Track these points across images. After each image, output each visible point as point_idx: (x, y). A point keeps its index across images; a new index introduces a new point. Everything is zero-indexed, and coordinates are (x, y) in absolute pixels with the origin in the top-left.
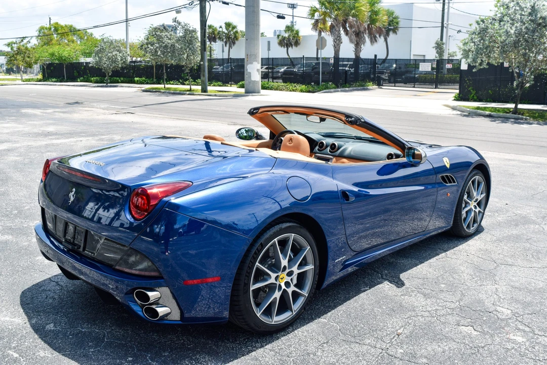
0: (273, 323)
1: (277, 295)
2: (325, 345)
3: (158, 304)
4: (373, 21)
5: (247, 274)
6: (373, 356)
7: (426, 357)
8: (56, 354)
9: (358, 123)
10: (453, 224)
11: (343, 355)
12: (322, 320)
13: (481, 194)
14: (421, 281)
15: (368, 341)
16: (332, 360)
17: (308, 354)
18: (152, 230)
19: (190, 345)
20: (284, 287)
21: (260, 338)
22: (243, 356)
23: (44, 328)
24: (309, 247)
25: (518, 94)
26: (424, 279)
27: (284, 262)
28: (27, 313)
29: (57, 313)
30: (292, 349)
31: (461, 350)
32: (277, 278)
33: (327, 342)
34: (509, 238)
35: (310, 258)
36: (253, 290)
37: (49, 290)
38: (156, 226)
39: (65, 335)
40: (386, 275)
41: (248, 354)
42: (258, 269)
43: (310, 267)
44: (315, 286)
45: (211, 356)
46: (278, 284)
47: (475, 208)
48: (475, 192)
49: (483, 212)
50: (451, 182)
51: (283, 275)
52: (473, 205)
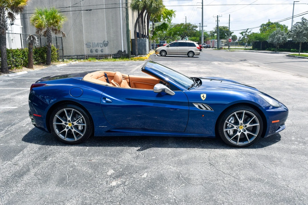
0: (65, 140)
1: (66, 130)
20: (70, 128)
24: (82, 117)
32: (66, 123)
36: (55, 124)
43: (84, 125)
46: (67, 126)
47: (245, 131)
48: (241, 120)
49: (256, 136)
50: (207, 109)
51: (70, 124)
52: (242, 128)
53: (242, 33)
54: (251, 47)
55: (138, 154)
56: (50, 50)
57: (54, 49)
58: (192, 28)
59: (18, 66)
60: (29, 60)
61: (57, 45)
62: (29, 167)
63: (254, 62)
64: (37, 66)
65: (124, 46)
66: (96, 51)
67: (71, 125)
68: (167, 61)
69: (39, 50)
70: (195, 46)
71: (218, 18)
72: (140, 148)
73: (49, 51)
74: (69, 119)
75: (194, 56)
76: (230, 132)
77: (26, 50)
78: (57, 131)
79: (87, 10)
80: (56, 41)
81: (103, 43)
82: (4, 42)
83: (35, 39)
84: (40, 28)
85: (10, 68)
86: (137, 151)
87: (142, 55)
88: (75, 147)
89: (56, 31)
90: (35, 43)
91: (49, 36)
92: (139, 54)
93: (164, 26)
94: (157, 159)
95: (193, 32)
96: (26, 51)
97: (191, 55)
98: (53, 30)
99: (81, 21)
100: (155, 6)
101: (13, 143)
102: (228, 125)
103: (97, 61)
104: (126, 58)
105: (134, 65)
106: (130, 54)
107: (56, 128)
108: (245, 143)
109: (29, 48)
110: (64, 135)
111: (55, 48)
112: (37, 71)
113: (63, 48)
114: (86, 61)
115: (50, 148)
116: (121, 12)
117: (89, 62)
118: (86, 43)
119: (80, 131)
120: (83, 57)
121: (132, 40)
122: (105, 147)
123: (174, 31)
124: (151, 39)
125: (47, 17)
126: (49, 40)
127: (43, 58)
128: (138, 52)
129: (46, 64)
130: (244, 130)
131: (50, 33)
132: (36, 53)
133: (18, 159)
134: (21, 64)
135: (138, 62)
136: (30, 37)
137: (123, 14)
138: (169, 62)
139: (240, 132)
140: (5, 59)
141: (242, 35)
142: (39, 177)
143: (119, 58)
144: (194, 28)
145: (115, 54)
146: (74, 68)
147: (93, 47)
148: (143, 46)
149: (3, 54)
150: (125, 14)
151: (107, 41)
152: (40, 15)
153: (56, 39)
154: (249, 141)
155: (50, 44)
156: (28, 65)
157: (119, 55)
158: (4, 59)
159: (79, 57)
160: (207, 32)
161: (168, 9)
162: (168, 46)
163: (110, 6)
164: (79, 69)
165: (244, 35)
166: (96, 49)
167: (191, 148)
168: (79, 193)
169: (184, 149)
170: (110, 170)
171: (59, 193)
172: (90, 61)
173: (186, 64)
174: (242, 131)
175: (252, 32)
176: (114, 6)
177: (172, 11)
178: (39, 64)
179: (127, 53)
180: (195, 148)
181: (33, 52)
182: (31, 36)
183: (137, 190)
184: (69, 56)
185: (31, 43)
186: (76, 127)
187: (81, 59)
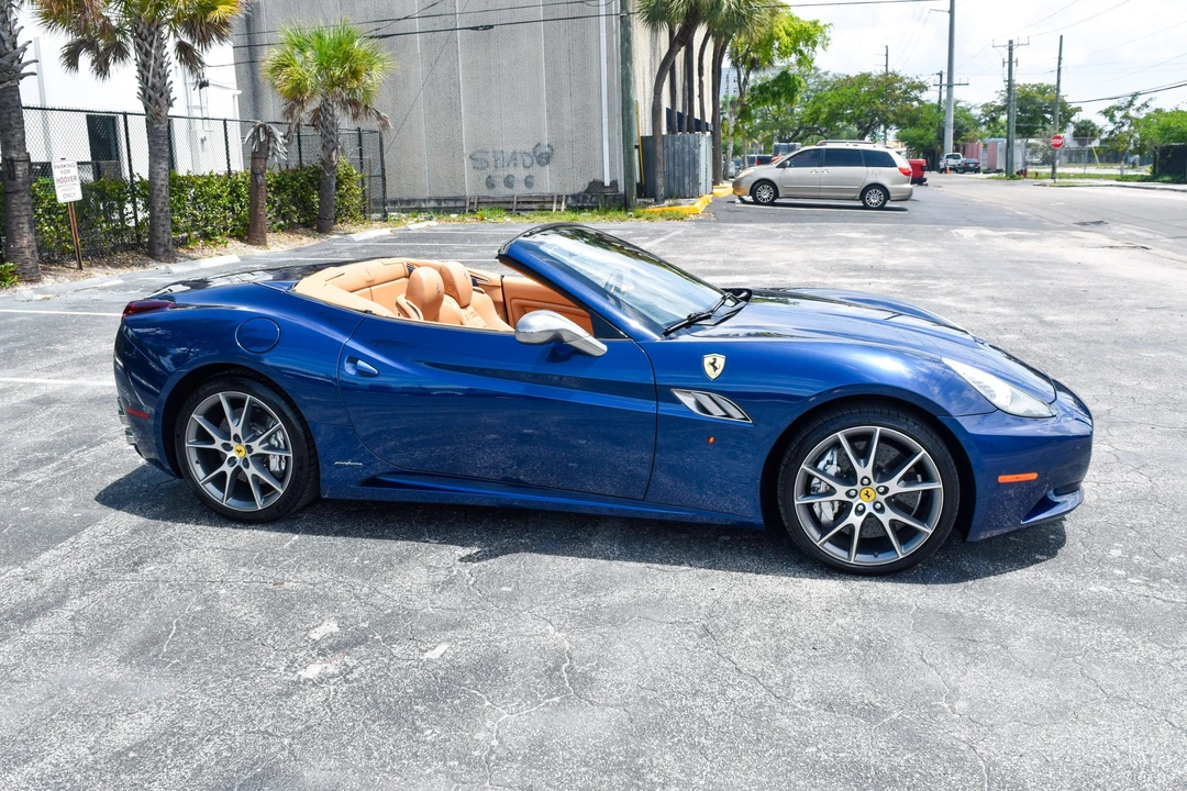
1: (227, 468)
12: (296, 537)
20: (239, 463)
27: (235, 430)
46: (230, 454)
47: (881, 510)
48: (866, 465)
49: (930, 532)
50: (728, 416)
51: (239, 447)
52: (871, 498)
53: (1108, 113)
54: (1146, 171)
55: (455, 573)
56: (331, 177)
57: (348, 176)
58: (905, 92)
59: (214, 234)
60: (254, 214)
61: (361, 159)
62: (67, 590)
63: (1134, 232)
64: (284, 237)
65: (612, 164)
66: (509, 182)
67: (242, 454)
68: (773, 225)
69: (293, 179)
70: (893, 164)
71: (1011, 49)
72: (476, 550)
73: (329, 183)
74: (236, 428)
75: (887, 205)
76: (821, 511)
77: (245, 178)
78: (198, 472)
79: (476, 28)
80: (360, 145)
81: (534, 152)
82: (160, 150)
83: (276, 140)
84: (296, 96)
85: (183, 243)
86: (461, 560)
87: (681, 201)
88: (255, 531)
89: (356, 106)
90: (274, 154)
91: (330, 128)
92: (669, 196)
93: (785, 86)
94: (511, 598)
95: (907, 110)
96: (244, 183)
97: (874, 199)
98: (345, 104)
99: (454, 70)
100: (733, 6)
101: (61, 508)
102: (815, 481)
103: (508, 219)
104: (620, 210)
105: (640, 235)
106: (635, 193)
107: (197, 462)
108: (884, 559)
109: (252, 172)
110: (221, 487)
111: (355, 172)
112: (278, 256)
113: (383, 170)
114: (468, 219)
115: (170, 532)
116: (603, 35)
117: (479, 223)
118: (470, 153)
119: (273, 474)
120: (459, 204)
121: (644, 139)
122: (352, 540)
123: (830, 105)
124: (733, 135)
125: (321, 53)
126: (328, 142)
127: (305, 209)
128: (668, 187)
129: (317, 231)
130: (878, 506)
131: (332, 115)
132: (280, 187)
133: (47, 563)
134: (225, 229)
135: (660, 224)
136: (257, 130)
137: (609, 42)
138: (778, 228)
139: (859, 513)
140: (161, 210)
141: (1112, 118)
142: (83, 627)
143: (591, 209)
144: (915, 93)
145: (579, 194)
146: (412, 247)
147: (496, 167)
148: (687, 164)
149: (156, 192)
150: (616, 39)
151: (549, 146)
152: (297, 50)
153: (360, 138)
154: (901, 553)
155: (330, 156)
156: (248, 232)
157: (594, 199)
158: (158, 209)
159: (443, 205)
160: (969, 110)
161: (802, 18)
162: (783, 166)
163: (563, 11)
164: (428, 248)
165: (1118, 119)
166: (508, 176)
167: (668, 563)
168: (177, 692)
169: (638, 564)
170: (325, 623)
171: (115, 688)
172: (483, 219)
173: (840, 237)
174: (870, 509)
175: (1154, 106)
176: (576, 9)
177: (815, 23)
178: (290, 228)
179: (622, 189)
180: (680, 564)
181: (270, 186)
182: (261, 126)
183: (379, 701)
184: (408, 202)
185: (259, 151)
186: (262, 461)
187: (449, 211)
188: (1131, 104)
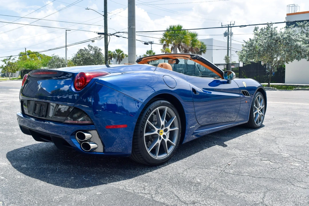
0: (157, 159)
1: (159, 141)
2: (188, 170)
3: (90, 141)
4: (193, 45)
5: (142, 126)
6: (217, 173)
7: (247, 173)
8: (27, 177)
9: (198, 58)
10: (249, 120)
11: (199, 173)
12: (184, 160)
13: (262, 106)
14: (236, 144)
15: (212, 168)
16: (193, 175)
17: (179, 174)
18: (87, 101)
19: (108, 171)
20: (162, 138)
21: (149, 168)
22: (140, 175)
23: (21, 166)
24: (176, 117)
25: (270, 77)
26: (237, 144)
27: (163, 123)
28: (10, 161)
29: (28, 160)
30: (169, 171)
31: (266, 169)
32: (158, 131)
33: (189, 169)
34: (279, 129)
35: (176, 124)
36: (145, 136)
37: (24, 152)
38: (89, 98)
39: (33, 169)
40: (216, 143)
41: (143, 174)
42: (148, 124)
43: (176, 128)
44: (179, 140)
45: (121, 176)
47: (260, 113)
48: (259, 103)
49: (264, 116)
50: (247, 95)
51: (162, 131)
52: (258, 111)
67: (162, 134)
165: (7, 63)
188: (10, 59)
